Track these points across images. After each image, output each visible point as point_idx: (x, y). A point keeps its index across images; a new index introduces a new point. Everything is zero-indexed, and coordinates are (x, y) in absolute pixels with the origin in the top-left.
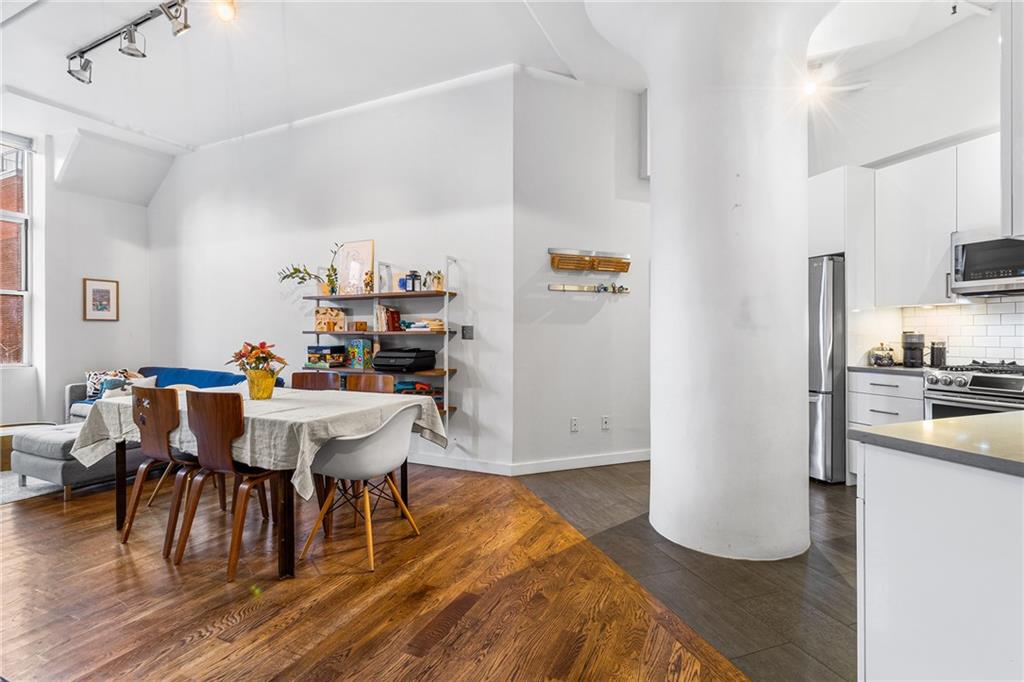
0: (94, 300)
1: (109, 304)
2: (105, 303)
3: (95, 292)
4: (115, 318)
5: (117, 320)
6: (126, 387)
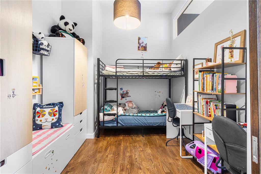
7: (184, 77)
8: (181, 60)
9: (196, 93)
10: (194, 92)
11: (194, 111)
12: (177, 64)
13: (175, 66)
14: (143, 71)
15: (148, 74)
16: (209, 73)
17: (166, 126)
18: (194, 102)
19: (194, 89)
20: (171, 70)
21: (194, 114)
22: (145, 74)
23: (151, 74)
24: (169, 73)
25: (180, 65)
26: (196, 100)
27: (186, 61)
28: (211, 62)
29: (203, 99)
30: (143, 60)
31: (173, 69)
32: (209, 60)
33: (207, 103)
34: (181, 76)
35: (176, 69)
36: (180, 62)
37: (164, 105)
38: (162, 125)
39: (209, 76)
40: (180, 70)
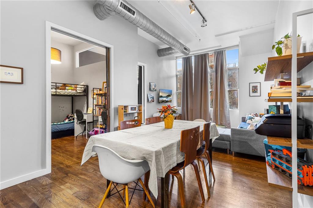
0: (253, 89)
1: (257, 91)
2: (256, 90)
3: (253, 87)
4: (260, 95)
5: (260, 96)
6: (252, 119)
7: (86, 97)
8: (84, 86)
9: (94, 106)
10: (93, 105)
11: (93, 114)
12: (81, 88)
13: (80, 89)
14: (56, 92)
15: (60, 94)
16: (100, 96)
17: (74, 129)
18: (93, 110)
19: (93, 104)
20: (76, 91)
21: (93, 116)
22: (57, 94)
23: (62, 93)
24: (76, 94)
25: (83, 89)
26: (94, 109)
27: (87, 86)
28: (101, 91)
29: (98, 108)
30: (56, 83)
31: (78, 91)
32: (100, 90)
33: (99, 109)
34: (84, 95)
35: (80, 91)
36: (83, 87)
37: (69, 117)
38: (71, 128)
39: (100, 97)
40: (83, 92)
